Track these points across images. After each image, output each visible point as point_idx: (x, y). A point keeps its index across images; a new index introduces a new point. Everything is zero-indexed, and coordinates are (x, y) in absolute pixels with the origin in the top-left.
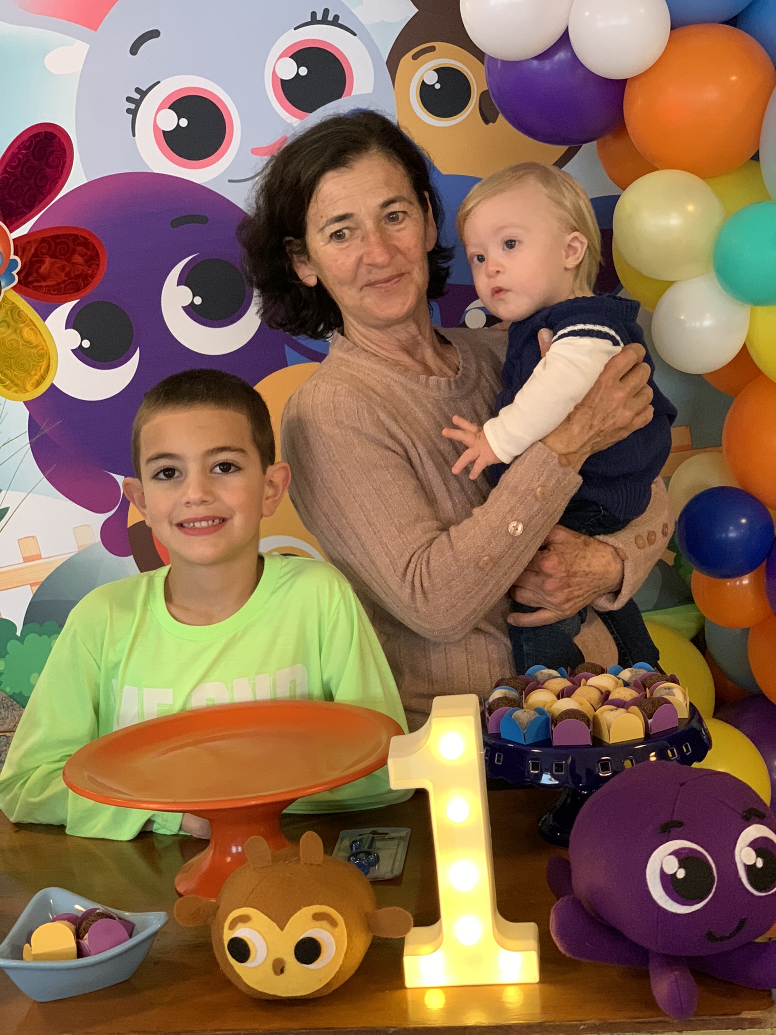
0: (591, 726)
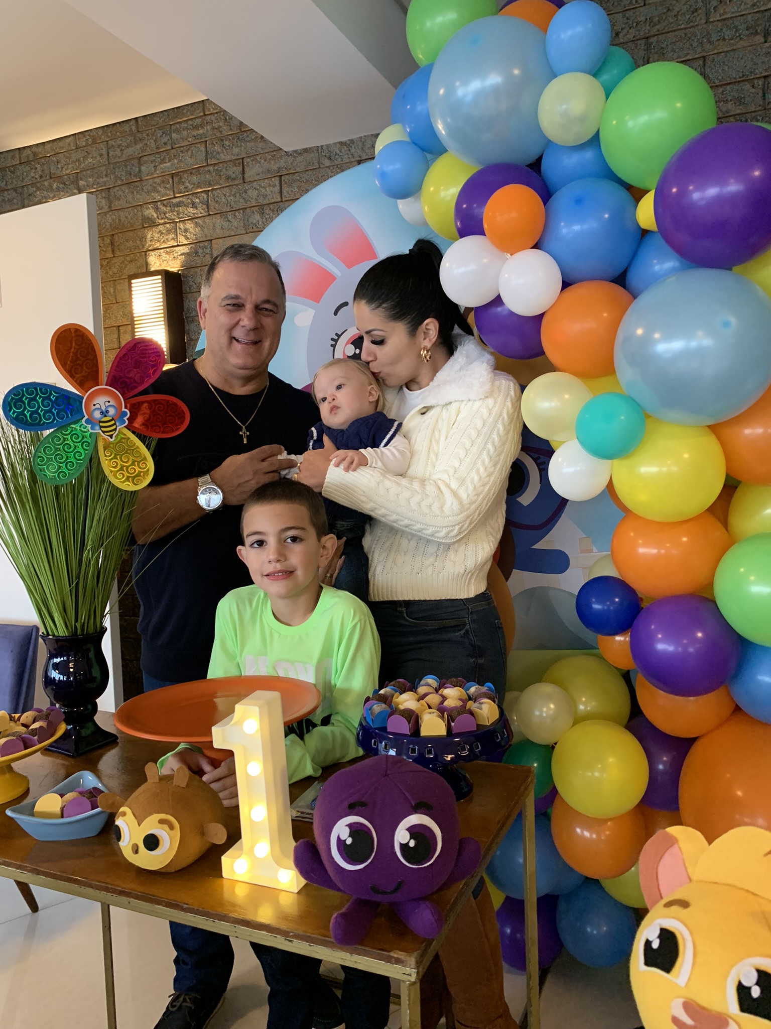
0: (417, 723)
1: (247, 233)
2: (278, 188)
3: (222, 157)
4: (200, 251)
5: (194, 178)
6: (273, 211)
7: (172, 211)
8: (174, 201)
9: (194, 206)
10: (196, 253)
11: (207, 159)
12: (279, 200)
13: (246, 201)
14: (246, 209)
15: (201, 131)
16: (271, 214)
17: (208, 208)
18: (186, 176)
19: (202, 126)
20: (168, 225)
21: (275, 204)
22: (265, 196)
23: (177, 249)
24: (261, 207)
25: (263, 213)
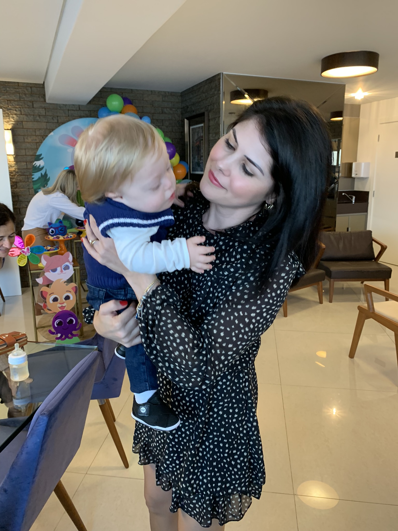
2: (44, 112)
3: (26, 99)
4: (19, 124)
5: (16, 103)
7: (7, 110)
8: (8, 108)
9: (16, 111)
10: (17, 124)
11: (20, 99)
13: (34, 113)
14: (34, 115)
15: (18, 90)
17: (21, 112)
18: (12, 101)
19: (18, 89)
20: (6, 115)
21: (44, 116)
22: (40, 113)
23: (10, 122)
25: (40, 117)
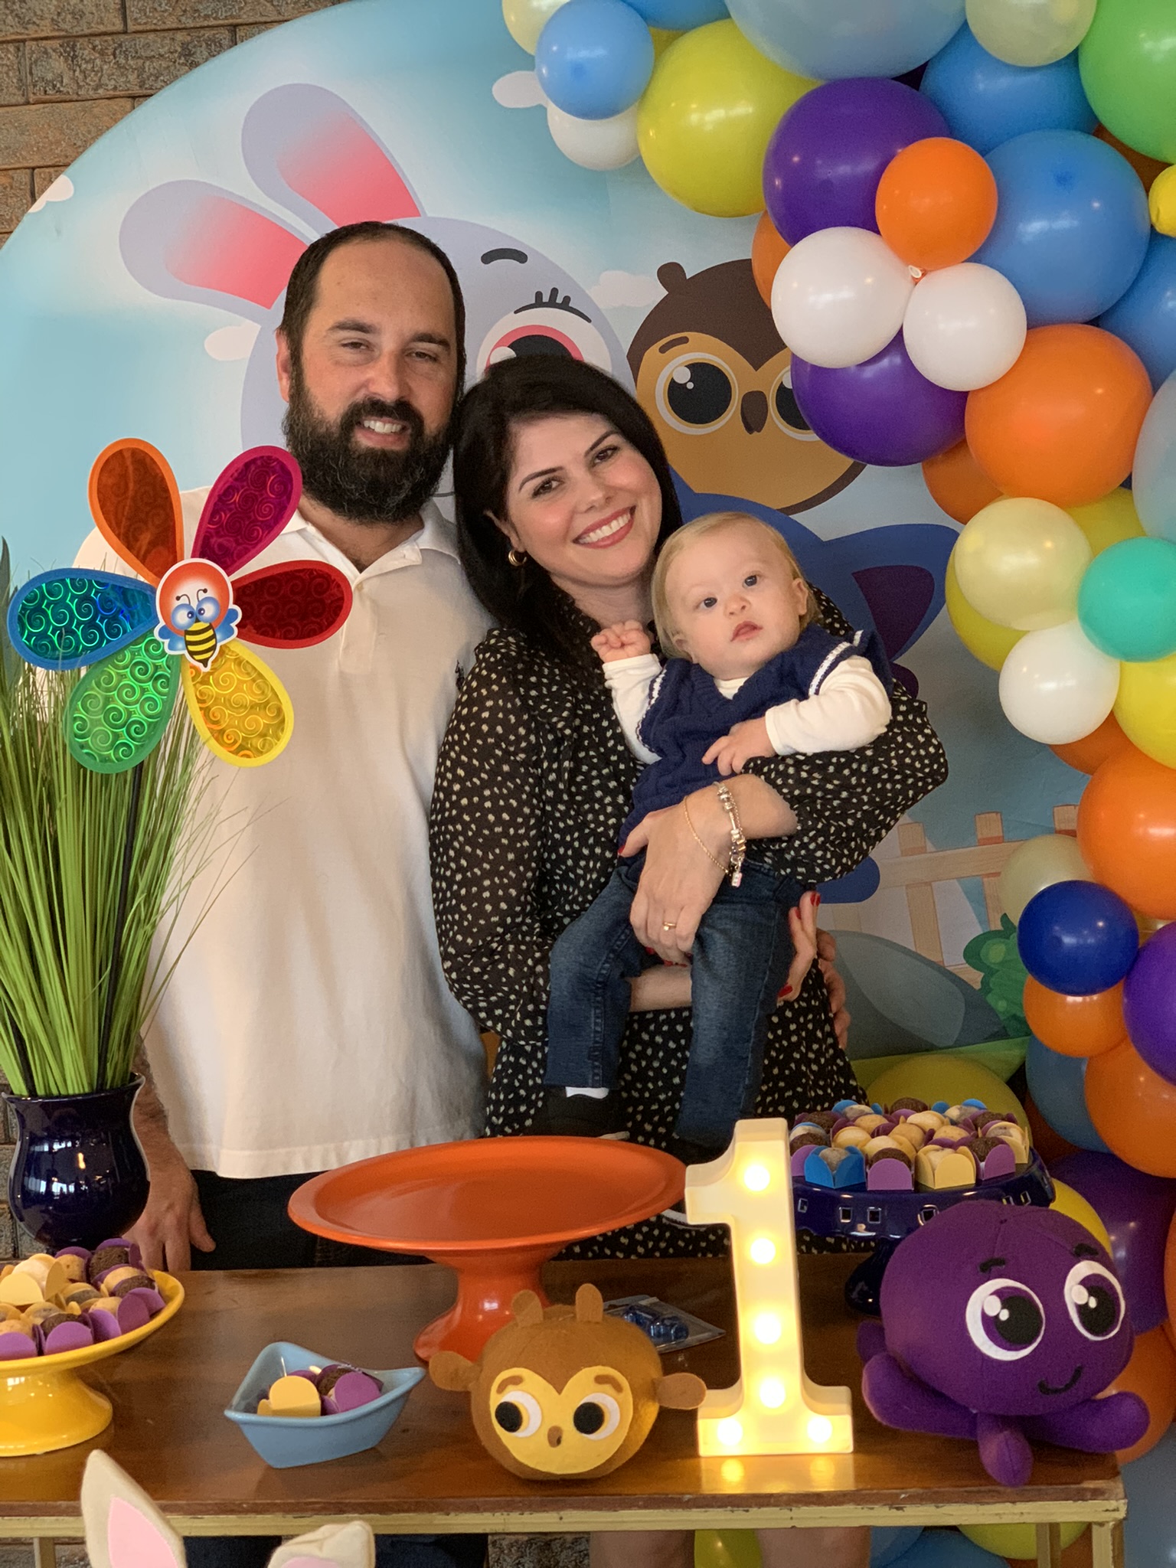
0: (913, 1168)
1: (28, 103)
6: (102, 53)
12: (119, 27)
13: (24, 23)
14: (24, 41)
16: (98, 62)
21: (109, 38)
22: (78, 15)
24: (69, 42)
25: (74, 57)
